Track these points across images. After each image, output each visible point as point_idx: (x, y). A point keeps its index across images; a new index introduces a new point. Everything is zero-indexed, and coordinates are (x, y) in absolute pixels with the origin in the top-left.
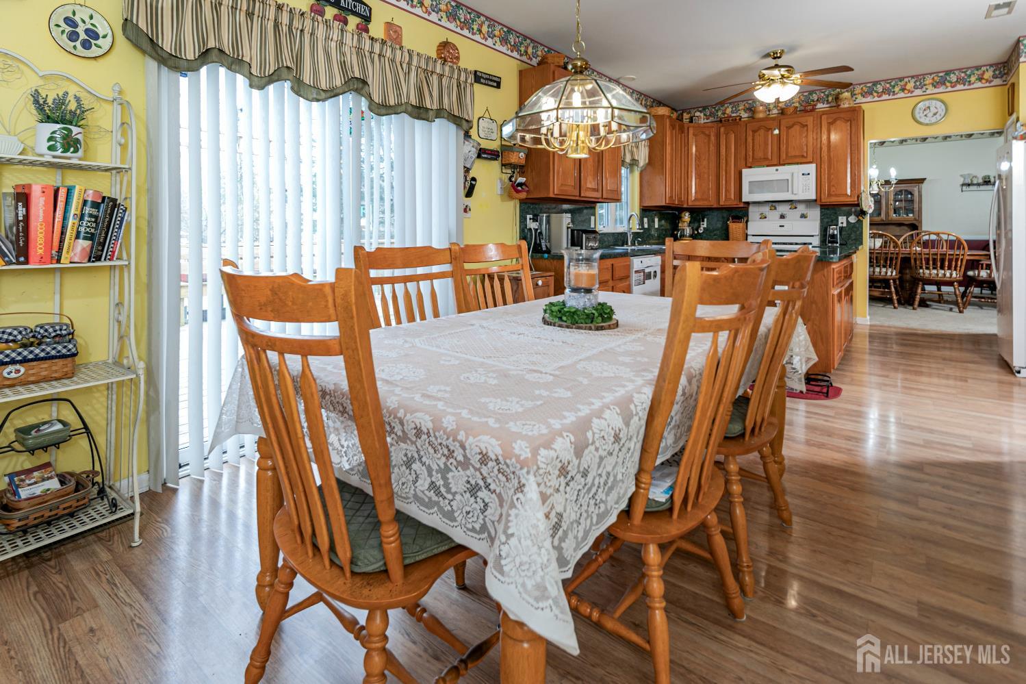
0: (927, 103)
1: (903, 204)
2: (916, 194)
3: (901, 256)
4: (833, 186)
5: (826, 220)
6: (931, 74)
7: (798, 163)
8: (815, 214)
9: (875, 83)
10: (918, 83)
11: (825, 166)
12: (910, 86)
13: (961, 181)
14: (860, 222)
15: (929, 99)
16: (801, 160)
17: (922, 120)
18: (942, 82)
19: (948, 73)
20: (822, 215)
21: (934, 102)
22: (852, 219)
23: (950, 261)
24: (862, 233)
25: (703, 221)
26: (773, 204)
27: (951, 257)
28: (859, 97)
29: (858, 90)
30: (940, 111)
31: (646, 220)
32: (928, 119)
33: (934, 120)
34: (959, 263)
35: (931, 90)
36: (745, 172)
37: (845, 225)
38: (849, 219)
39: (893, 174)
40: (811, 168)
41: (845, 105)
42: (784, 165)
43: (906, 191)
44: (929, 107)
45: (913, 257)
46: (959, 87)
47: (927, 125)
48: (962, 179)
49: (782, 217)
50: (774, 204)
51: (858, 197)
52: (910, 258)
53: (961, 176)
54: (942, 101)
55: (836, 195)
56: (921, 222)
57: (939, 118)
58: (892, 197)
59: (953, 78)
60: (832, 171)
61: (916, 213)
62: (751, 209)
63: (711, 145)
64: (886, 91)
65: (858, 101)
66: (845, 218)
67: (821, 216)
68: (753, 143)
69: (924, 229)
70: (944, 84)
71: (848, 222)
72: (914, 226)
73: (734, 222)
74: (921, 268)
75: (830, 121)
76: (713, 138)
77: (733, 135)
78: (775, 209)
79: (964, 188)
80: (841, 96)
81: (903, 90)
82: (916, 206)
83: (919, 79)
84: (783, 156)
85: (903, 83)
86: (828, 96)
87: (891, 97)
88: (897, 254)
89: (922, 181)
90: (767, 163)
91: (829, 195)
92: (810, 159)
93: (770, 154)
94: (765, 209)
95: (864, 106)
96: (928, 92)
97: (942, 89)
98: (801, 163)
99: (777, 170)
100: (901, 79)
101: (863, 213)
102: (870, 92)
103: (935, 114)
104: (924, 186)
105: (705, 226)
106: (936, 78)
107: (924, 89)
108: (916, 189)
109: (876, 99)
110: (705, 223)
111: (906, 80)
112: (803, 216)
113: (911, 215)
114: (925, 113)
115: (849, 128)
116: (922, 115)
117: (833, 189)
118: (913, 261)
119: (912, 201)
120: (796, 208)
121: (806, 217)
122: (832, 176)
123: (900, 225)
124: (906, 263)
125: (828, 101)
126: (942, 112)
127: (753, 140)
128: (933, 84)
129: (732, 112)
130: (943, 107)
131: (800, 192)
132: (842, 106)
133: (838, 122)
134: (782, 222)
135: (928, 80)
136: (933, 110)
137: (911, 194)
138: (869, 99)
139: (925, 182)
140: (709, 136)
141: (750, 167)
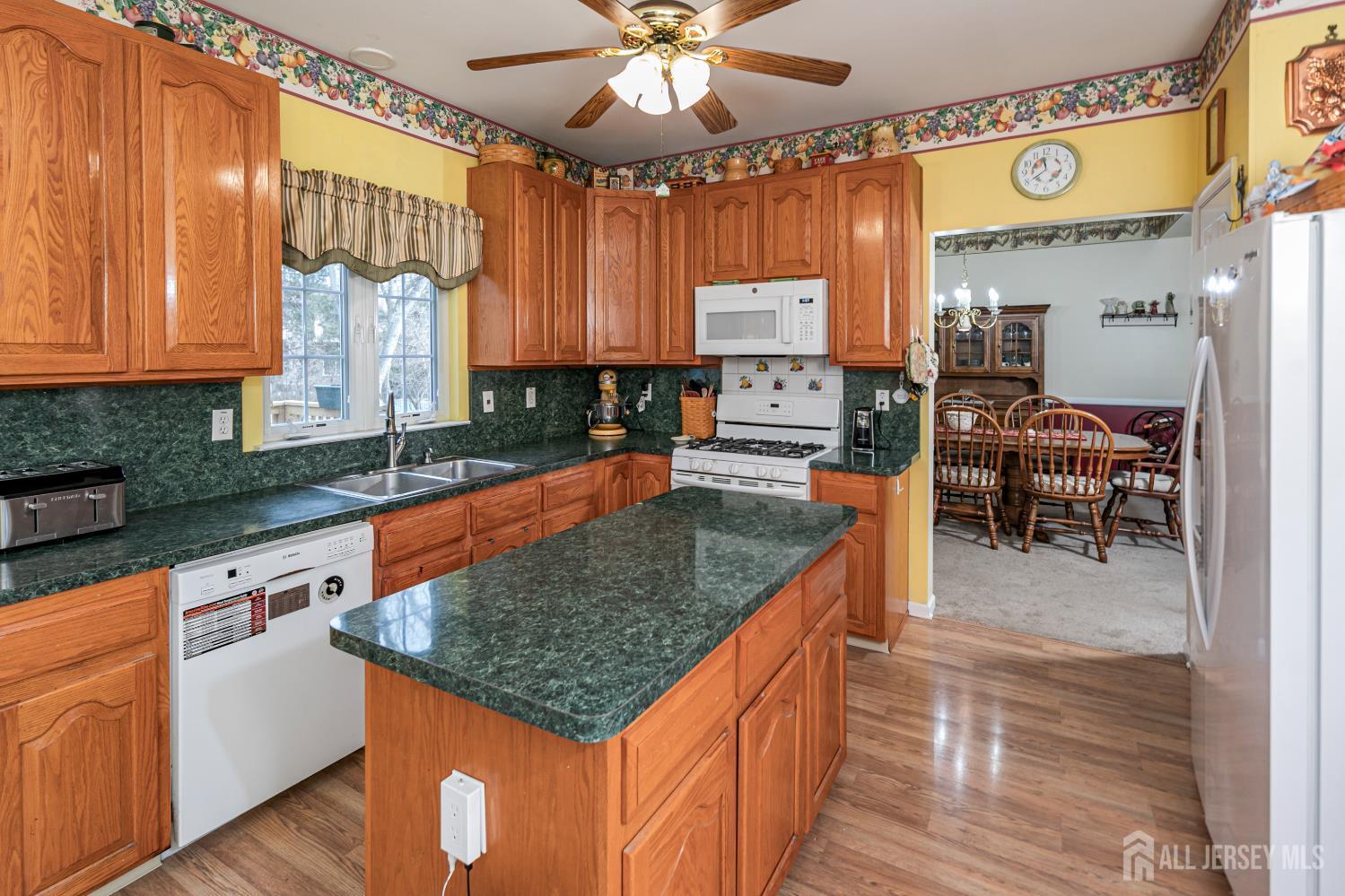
0: (1040, 150)
1: (1017, 346)
2: (1035, 330)
3: (1002, 449)
4: (858, 327)
5: (853, 396)
6: (1047, 88)
7: (792, 277)
8: (834, 382)
9: (943, 110)
10: (1023, 109)
11: (844, 284)
12: (1007, 115)
13: (1101, 309)
14: (914, 406)
15: (1043, 143)
16: (801, 272)
17: (1030, 188)
18: (1070, 106)
19: (1081, 84)
20: (847, 385)
21: (1053, 147)
22: (901, 396)
23: (1085, 462)
24: (917, 426)
25: (646, 389)
26: (763, 361)
27: (1086, 455)
28: (913, 138)
29: (911, 126)
30: (1065, 167)
31: (488, 396)
32: (1041, 185)
33: (1053, 188)
34: (1100, 468)
35: (1048, 122)
36: (701, 292)
37: (886, 408)
38: (895, 396)
39: (994, 299)
40: (817, 288)
41: (882, 152)
42: (768, 279)
43: (1020, 324)
44: (1044, 160)
45: (1022, 452)
46: (1104, 115)
47: (1040, 198)
48: (1104, 307)
49: (778, 386)
50: (763, 359)
51: (904, 352)
52: (1017, 454)
53: (1102, 301)
54: (1069, 147)
55: (868, 348)
56: (1042, 376)
57: (1064, 183)
58: (999, 335)
59: (1092, 95)
60: (856, 294)
61: (1036, 362)
62: (726, 367)
63: (643, 236)
64: (964, 127)
65: (911, 148)
66: (887, 392)
67: (845, 387)
68: (716, 233)
69: (1047, 393)
70: (1074, 109)
71: (892, 401)
72: (1033, 384)
73: (688, 395)
74: (1036, 471)
75: (853, 186)
76: (646, 221)
77: (683, 216)
78: (766, 369)
79: (1106, 320)
80: (876, 135)
81: (995, 123)
82: (1035, 349)
83: (1025, 98)
84: (769, 262)
85: (994, 109)
86: (856, 138)
87: (972, 139)
88: (997, 445)
89: (1043, 309)
90: (740, 275)
91: (852, 348)
92: (815, 269)
93: (745, 256)
94: (750, 369)
95: (919, 158)
96: (1043, 127)
97: (1068, 121)
98: (800, 278)
99: (755, 291)
100: (991, 100)
101: (917, 388)
102: (932, 130)
103: (1055, 175)
104: (1048, 317)
105: (649, 398)
106: (1057, 96)
107: (1034, 121)
108: (1035, 322)
109: (945, 143)
110: (649, 392)
111: (1001, 101)
112: (814, 386)
113: (1028, 364)
114: (1036, 173)
115: (887, 202)
116: (1029, 176)
117: (858, 334)
118: (1022, 461)
119: (1029, 342)
120: (801, 368)
121: (818, 389)
122: (857, 307)
123: (1012, 379)
124: (1011, 463)
125: (857, 147)
126: (1068, 171)
127: (716, 226)
128: (1051, 110)
129: (693, 171)
130: (1071, 159)
131: (796, 339)
132: (877, 155)
133: (867, 189)
134: (777, 397)
135: (1044, 102)
136: (1052, 166)
137: (1027, 329)
138: (931, 144)
139: (1049, 310)
140: (638, 218)
141: (711, 284)
